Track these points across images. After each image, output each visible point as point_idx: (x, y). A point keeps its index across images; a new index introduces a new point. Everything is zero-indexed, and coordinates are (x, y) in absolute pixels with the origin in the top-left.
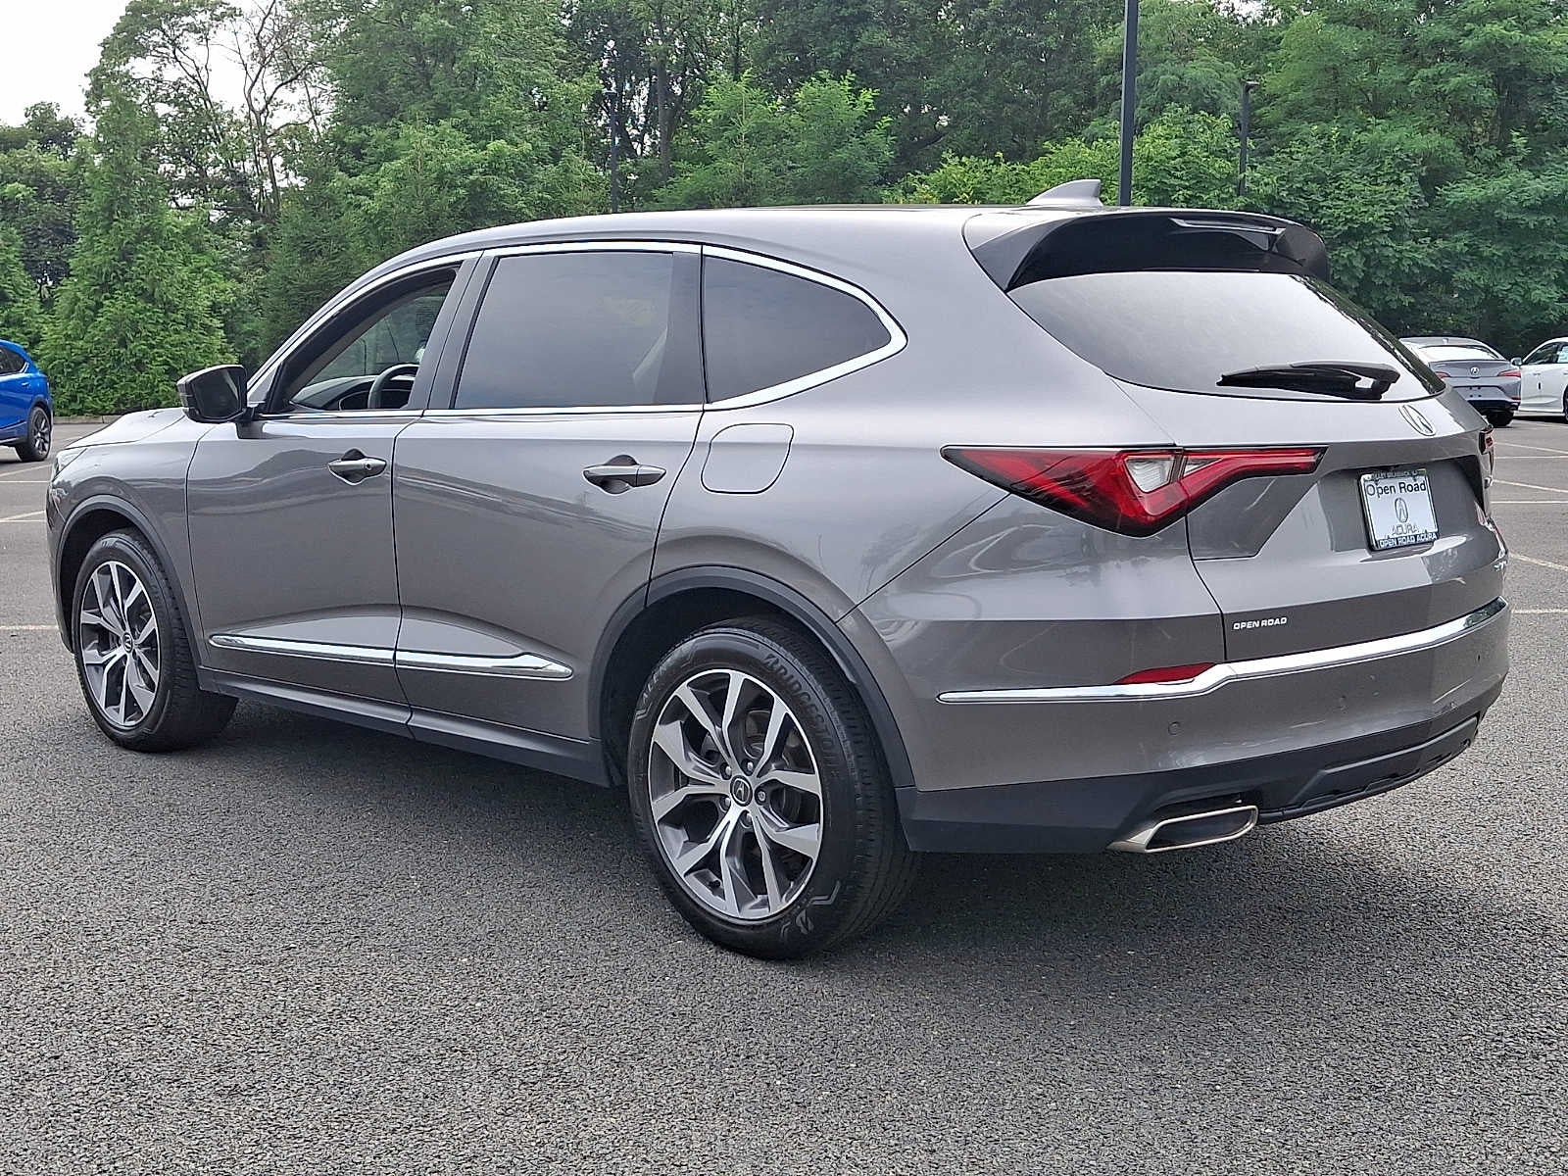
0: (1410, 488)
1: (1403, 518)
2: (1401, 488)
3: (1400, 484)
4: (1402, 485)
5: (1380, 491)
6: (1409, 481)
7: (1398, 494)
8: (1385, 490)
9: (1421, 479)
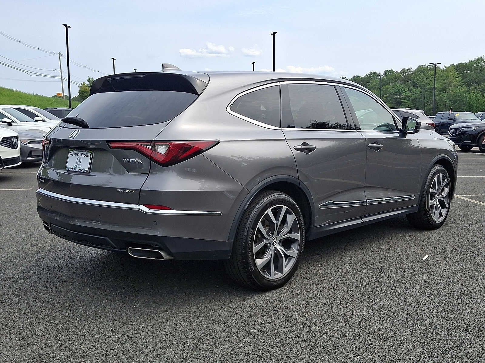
0: (85, 155)
1: (78, 163)
2: (82, 155)
3: (82, 153)
4: (82, 154)
5: (74, 154)
6: (85, 153)
7: (80, 156)
8: (75, 154)
9: (89, 154)
